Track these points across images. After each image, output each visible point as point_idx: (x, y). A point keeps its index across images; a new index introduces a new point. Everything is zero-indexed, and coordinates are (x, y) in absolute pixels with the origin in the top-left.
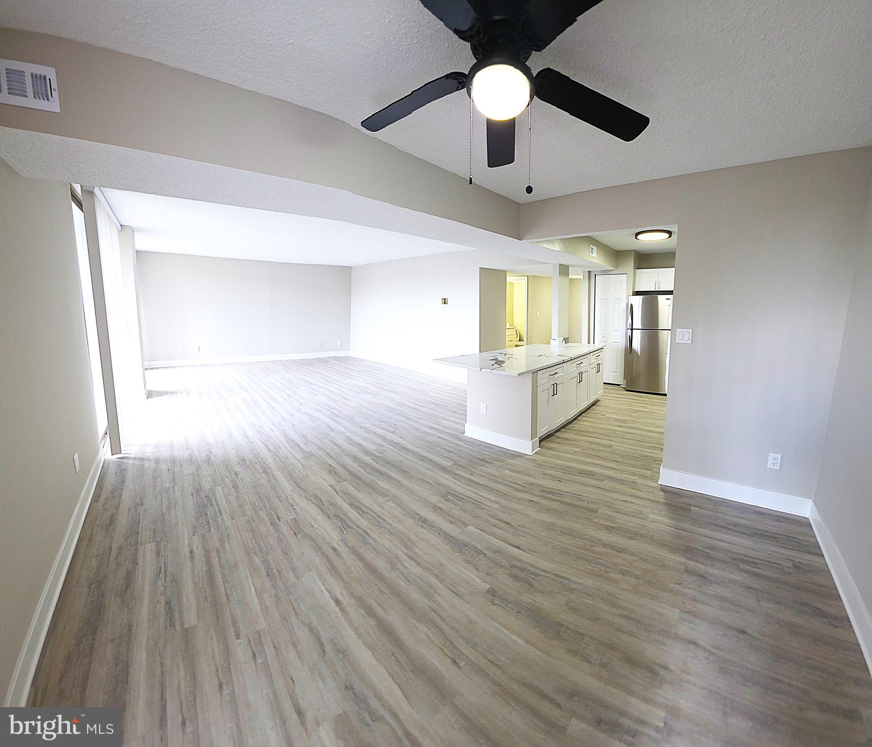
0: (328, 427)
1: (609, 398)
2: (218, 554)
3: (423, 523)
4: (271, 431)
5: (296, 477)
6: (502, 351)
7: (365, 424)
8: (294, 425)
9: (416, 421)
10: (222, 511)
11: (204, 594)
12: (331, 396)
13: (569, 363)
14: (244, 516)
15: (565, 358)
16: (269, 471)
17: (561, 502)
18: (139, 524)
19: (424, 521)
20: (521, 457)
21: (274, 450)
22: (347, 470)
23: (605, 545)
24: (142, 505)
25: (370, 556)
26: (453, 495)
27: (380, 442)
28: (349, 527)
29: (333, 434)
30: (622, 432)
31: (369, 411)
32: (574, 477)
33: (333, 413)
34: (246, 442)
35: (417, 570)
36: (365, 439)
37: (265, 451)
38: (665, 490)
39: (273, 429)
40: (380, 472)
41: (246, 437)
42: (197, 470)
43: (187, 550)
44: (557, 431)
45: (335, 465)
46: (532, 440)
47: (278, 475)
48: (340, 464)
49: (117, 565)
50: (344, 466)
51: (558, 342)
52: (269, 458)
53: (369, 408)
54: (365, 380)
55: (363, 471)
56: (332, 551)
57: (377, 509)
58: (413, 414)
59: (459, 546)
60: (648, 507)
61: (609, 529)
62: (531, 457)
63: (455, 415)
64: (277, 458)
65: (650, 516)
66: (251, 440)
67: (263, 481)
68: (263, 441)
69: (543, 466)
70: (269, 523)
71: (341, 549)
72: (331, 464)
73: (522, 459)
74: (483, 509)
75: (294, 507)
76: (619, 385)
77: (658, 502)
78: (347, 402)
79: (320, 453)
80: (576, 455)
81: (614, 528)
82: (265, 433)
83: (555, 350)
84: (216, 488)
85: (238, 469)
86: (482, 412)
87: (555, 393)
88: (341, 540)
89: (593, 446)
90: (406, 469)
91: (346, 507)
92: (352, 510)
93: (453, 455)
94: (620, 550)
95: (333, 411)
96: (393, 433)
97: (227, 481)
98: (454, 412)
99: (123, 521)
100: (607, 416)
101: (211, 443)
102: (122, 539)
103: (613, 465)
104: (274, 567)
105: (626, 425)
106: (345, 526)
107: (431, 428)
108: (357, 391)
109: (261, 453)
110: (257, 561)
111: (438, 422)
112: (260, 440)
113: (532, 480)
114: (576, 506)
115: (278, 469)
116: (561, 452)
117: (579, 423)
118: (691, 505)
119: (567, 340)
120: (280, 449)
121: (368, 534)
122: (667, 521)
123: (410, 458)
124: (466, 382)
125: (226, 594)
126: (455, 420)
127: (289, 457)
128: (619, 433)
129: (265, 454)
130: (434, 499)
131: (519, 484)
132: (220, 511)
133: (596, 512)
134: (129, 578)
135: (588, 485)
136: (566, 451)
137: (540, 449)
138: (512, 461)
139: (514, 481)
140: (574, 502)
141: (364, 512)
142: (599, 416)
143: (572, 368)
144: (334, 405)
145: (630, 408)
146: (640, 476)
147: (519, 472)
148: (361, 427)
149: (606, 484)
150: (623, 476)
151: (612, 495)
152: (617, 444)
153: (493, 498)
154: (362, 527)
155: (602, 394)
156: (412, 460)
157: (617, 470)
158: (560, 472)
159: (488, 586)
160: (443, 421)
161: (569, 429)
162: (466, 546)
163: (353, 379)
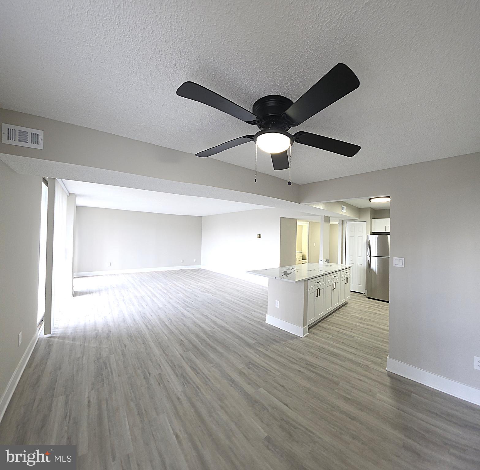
0: (183, 314)
1: (354, 302)
2: (107, 402)
3: (233, 383)
4: (151, 316)
5: (163, 346)
6: (291, 267)
7: (206, 313)
8: (165, 312)
9: (237, 312)
10: (113, 371)
11: (94, 431)
12: (185, 293)
13: (327, 276)
14: (127, 374)
15: (324, 273)
16: (146, 342)
17: (316, 373)
18: (56, 383)
19: (232, 381)
20: (297, 339)
21: (151, 329)
22: (192, 343)
23: (342, 412)
24: (60, 369)
25: (198, 404)
26: (253, 364)
27: (213, 325)
28: (189, 383)
29: (184, 319)
30: (362, 327)
31: (209, 304)
32: (325, 356)
33: (185, 305)
34: (134, 324)
35: (225, 417)
36: (204, 323)
37: (145, 329)
38: (391, 376)
39: (152, 315)
40: (211, 346)
41: (135, 320)
42: (100, 345)
43: (86, 400)
44: (320, 322)
45: (184, 340)
46: (303, 327)
47: (152, 344)
48: (187, 340)
49: (37, 411)
50: (190, 341)
51: (323, 262)
52: (147, 334)
53: (210, 302)
54: (209, 284)
55: (200, 344)
56: (177, 400)
57: (206, 372)
58: (235, 307)
59: (252, 402)
60: (376, 387)
61: (346, 399)
62: (303, 339)
63: (261, 308)
64: (153, 334)
65: (378, 395)
66: (137, 323)
67: (142, 350)
68: (145, 323)
69: (309, 346)
70: (143, 378)
71: (183, 398)
72: (182, 339)
73: (297, 340)
74: (270, 375)
75: (160, 366)
76: (362, 294)
77: (385, 385)
78: (196, 298)
79: (176, 331)
80: (328, 340)
81: (349, 399)
82: (147, 318)
83: (321, 267)
84: (111, 356)
85: (127, 342)
86: (276, 306)
87: (318, 295)
88: (183, 392)
89: (340, 335)
90: (227, 344)
91: (188, 369)
92: (191, 371)
93: (256, 336)
94: (353, 418)
95: (186, 304)
96: (221, 320)
97: (119, 350)
98: (261, 307)
99: (45, 380)
100: (352, 314)
101: (111, 325)
102: (43, 393)
103: (353, 351)
104: (143, 408)
105: (365, 322)
106: (186, 382)
107: (245, 317)
108: (204, 291)
109: (143, 331)
110: (132, 404)
111: (250, 313)
112: (143, 322)
113: (301, 355)
114: (325, 378)
115: (152, 341)
116: (320, 337)
117: (333, 317)
118: (412, 392)
119: (328, 261)
120: (155, 328)
121: (199, 389)
122: (390, 400)
123: (229, 336)
124: (268, 286)
125: (109, 429)
126: (261, 312)
127: (160, 333)
128: (359, 328)
129: (145, 331)
130: (241, 366)
131: (293, 358)
132: (111, 371)
133: (338, 385)
134: (45, 420)
135: (334, 363)
136: (323, 336)
137: (308, 333)
138: (291, 341)
139: (291, 356)
140: (323, 374)
141: (198, 373)
142: (347, 314)
143: (329, 279)
144: (188, 300)
145: (369, 310)
146: (373, 362)
147: (295, 350)
148: (203, 315)
149: (347, 364)
150: (360, 360)
151: (350, 373)
152: (357, 335)
153: (277, 368)
154: (196, 383)
155: (350, 298)
156: (231, 338)
157: (355, 354)
158: (317, 351)
159: (266, 435)
160: (253, 313)
161: (326, 321)
162: (257, 403)
163: (201, 283)
